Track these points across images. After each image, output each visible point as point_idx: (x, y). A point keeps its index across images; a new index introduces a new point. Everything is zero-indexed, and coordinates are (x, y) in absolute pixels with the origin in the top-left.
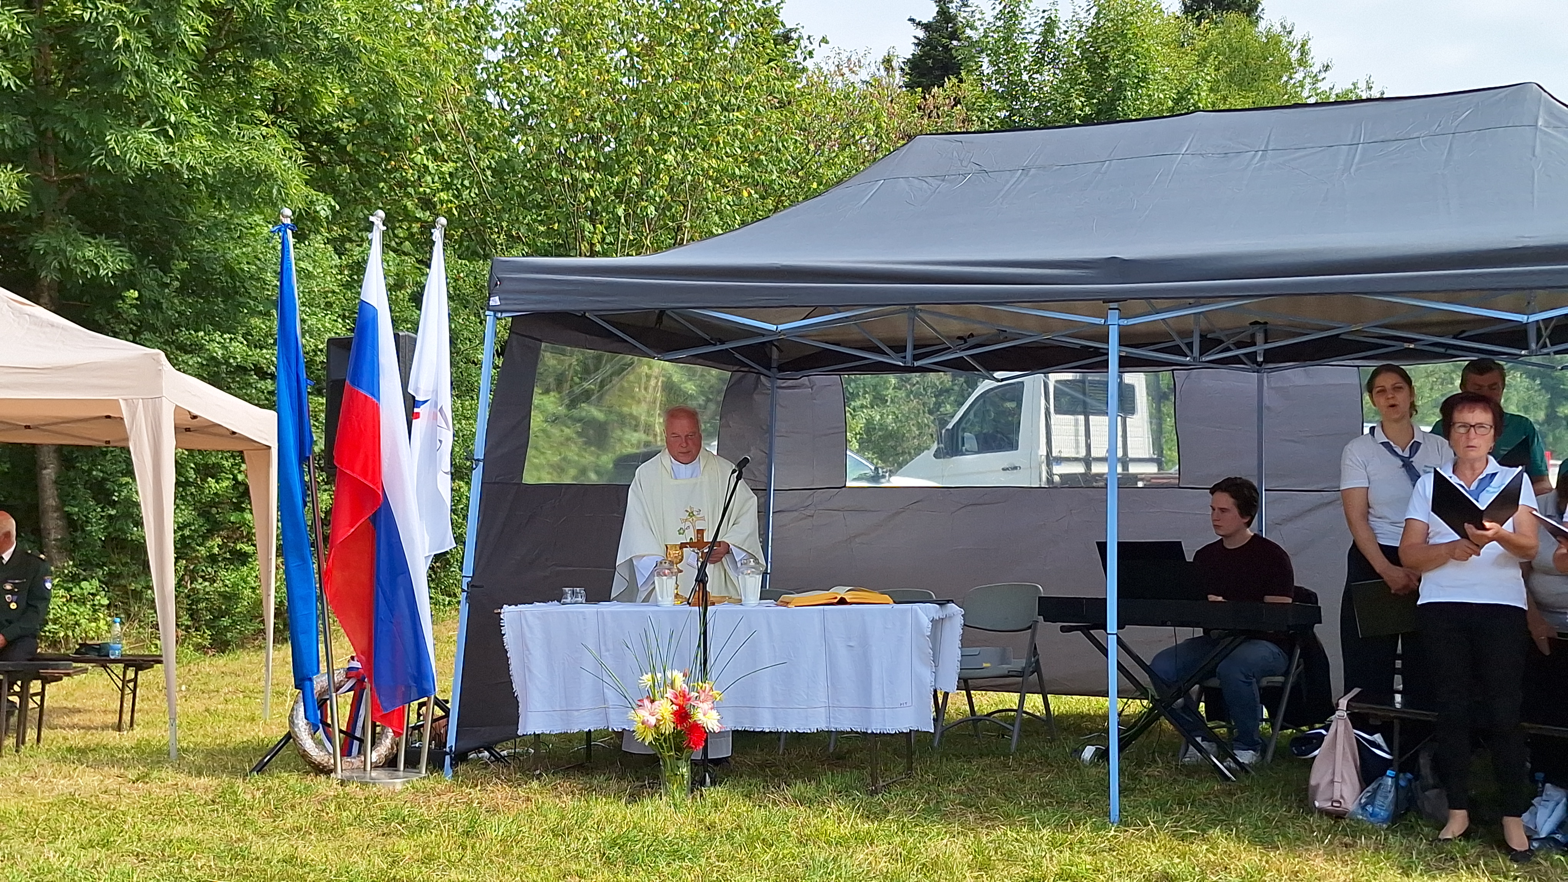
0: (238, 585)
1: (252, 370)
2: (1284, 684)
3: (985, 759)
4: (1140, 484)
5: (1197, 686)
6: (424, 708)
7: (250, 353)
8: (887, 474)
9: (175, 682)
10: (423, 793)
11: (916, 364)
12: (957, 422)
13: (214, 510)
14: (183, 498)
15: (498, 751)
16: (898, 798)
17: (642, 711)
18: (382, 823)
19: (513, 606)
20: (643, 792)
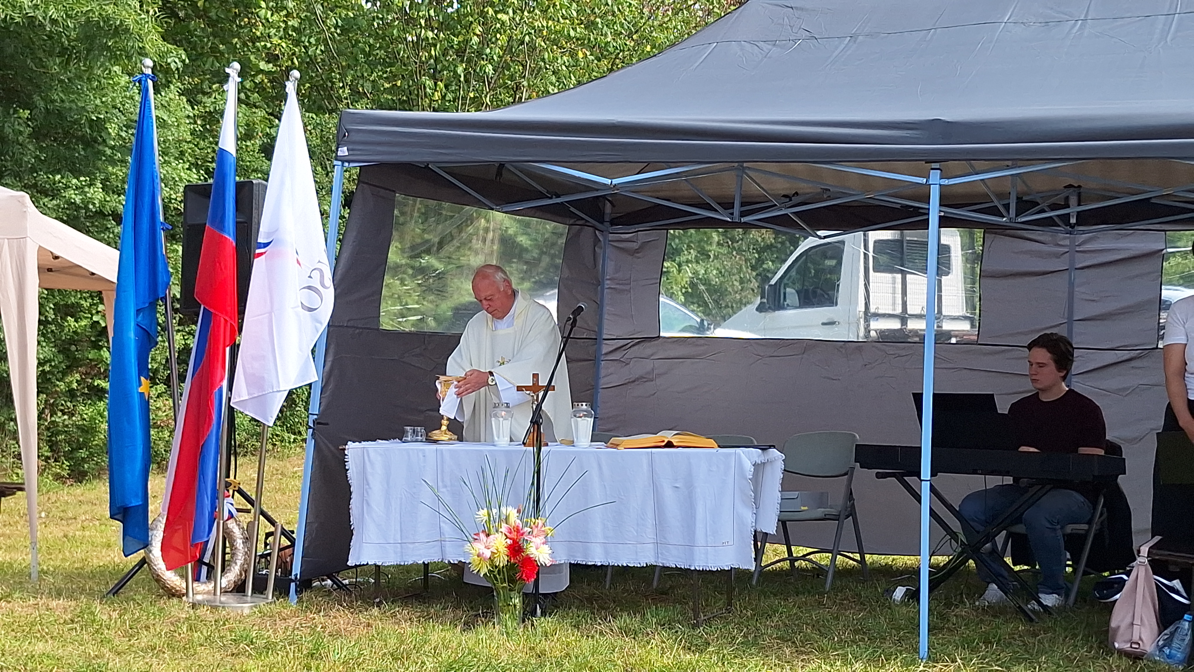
0: (95, 419)
1: (109, 215)
2: (1088, 531)
3: (800, 596)
4: (953, 340)
5: (1004, 532)
6: (270, 538)
7: (108, 199)
8: (712, 327)
9: (36, 508)
10: (270, 617)
11: (742, 221)
12: (780, 278)
13: (73, 348)
14: (43, 335)
15: (340, 580)
16: (718, 631)
17: (479, 544)
18: (231, 644)
19: (357, 443)
20: (477, 621)
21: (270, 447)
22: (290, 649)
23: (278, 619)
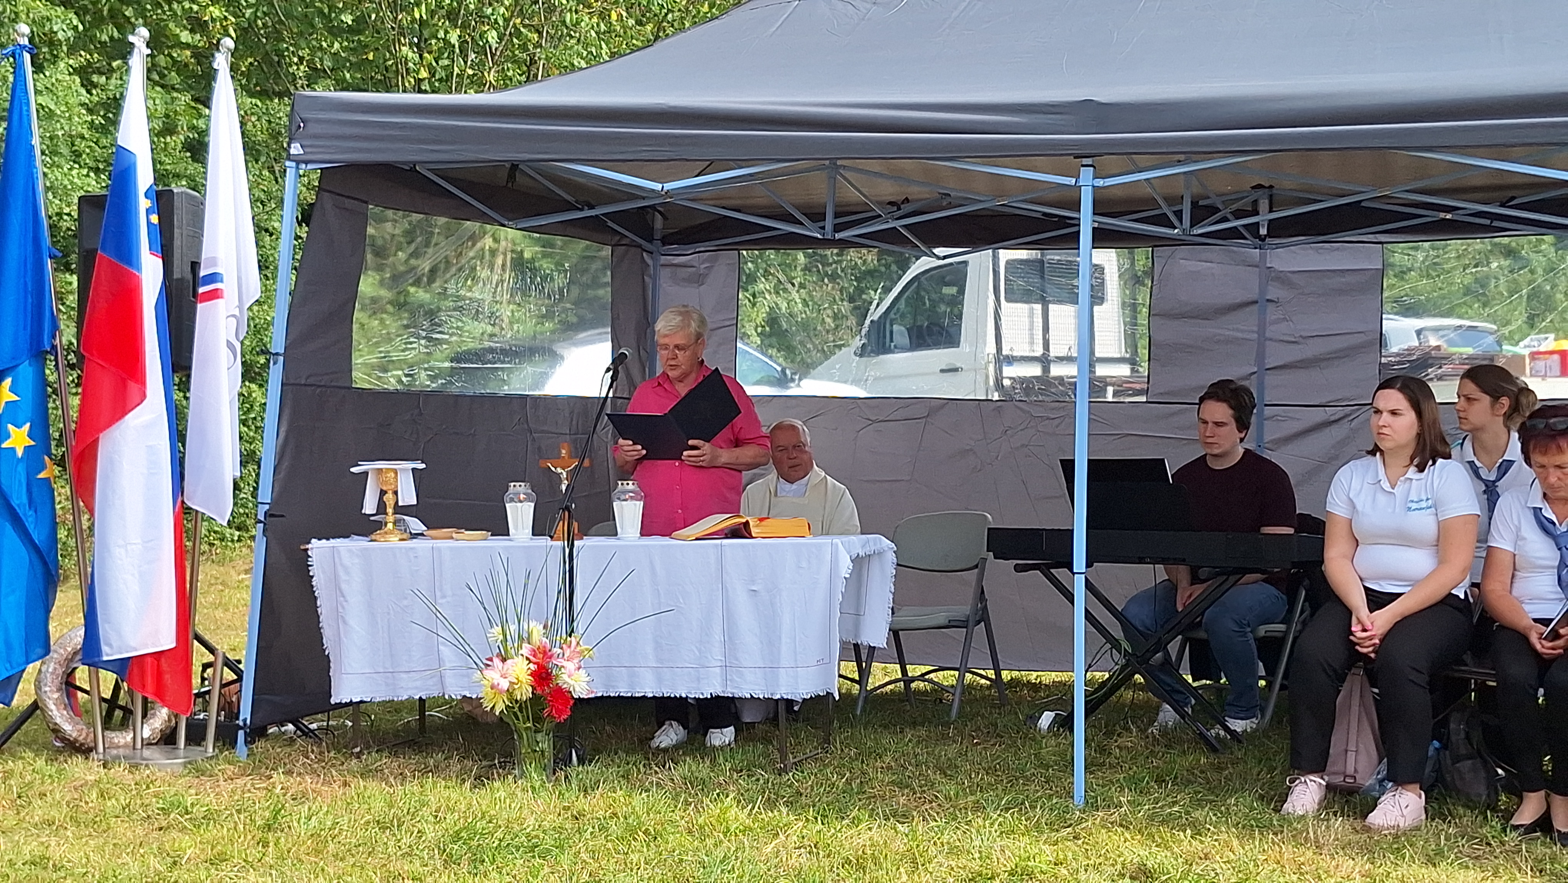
2: (1286, 633)
3: (919, 728)
4: (1110, 390)
5: (1180, 637)
6: (208, 671)
8: (797, 377)
10: (211, 776)
11: (837, 237)
12: (885, 312)
15: (306, 723)
16: (812, 777)
17: (492, 672)
18: (159, 815)
19: (324, 541)
20: (493, 774)
21: (205, 547)
22: (239, 818)
23: (222, 779)
